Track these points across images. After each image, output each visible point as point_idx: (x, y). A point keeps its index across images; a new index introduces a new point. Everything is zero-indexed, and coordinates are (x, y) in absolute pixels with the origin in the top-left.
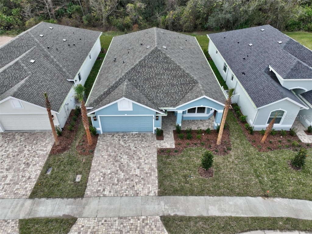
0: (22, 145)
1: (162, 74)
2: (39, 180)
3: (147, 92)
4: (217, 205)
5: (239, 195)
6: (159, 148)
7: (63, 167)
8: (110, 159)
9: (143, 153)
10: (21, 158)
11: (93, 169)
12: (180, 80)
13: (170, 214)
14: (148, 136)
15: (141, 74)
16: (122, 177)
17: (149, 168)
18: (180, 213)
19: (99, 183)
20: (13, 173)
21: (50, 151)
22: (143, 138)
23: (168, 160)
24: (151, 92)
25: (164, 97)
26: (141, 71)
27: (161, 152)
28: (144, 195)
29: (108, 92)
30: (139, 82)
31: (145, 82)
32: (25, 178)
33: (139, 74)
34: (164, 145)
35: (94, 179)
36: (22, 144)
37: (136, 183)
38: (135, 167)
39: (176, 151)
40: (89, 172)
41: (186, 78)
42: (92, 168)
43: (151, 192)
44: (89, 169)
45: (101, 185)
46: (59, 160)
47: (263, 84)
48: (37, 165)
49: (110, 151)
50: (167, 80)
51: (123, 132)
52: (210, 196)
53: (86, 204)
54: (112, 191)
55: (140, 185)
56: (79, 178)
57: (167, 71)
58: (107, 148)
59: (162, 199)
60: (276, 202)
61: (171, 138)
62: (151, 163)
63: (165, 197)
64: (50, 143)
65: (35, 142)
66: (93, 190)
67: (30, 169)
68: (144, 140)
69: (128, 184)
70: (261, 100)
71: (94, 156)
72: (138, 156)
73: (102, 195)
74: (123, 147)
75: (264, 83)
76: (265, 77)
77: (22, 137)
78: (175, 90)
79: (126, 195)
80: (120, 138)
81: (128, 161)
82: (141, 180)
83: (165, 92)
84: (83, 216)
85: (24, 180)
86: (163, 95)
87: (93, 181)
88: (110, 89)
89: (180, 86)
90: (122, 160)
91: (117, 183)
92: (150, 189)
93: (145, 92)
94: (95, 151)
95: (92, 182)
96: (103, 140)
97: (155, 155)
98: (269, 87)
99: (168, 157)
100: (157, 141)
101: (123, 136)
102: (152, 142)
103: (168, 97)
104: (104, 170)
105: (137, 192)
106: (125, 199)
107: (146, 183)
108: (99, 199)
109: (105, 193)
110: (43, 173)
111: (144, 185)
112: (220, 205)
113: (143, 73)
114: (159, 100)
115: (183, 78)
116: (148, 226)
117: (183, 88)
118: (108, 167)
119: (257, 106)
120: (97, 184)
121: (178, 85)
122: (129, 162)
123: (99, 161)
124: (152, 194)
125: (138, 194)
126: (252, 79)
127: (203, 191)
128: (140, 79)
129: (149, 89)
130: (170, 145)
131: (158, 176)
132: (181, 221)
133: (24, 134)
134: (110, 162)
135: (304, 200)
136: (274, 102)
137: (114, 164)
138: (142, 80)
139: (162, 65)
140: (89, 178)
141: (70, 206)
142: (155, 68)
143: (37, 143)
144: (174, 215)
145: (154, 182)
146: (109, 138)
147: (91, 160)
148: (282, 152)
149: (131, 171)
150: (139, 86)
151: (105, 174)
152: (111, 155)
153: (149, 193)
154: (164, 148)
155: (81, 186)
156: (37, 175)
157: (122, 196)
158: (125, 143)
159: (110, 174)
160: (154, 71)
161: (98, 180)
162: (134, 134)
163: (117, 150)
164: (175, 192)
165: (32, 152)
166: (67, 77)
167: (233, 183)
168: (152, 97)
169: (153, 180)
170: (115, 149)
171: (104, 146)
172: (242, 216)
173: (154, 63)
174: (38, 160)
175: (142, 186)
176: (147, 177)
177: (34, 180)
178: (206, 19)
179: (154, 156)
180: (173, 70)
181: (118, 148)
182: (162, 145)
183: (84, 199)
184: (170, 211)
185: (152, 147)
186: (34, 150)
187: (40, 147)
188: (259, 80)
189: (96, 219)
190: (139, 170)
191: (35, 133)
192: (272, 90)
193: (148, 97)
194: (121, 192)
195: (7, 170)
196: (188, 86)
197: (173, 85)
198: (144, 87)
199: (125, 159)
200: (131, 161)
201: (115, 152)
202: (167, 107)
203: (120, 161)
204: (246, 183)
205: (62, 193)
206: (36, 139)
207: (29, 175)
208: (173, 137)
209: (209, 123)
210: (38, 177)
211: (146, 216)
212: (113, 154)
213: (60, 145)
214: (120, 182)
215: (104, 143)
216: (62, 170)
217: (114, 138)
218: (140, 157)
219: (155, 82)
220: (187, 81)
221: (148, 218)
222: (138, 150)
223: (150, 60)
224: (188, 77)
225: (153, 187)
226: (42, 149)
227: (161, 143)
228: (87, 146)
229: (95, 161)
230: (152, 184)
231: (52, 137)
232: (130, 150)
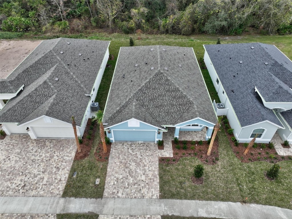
0: (52, 151)
1: (164, 95)
2: (68, 182)
3: (152, 111)
4: (205, 209)
5: (223, 200)
6: (160, 156)
7: (85, 172)
8: (121, 166)
9: (148, 161)
10: (53, 162)
11: (109, 174)
12: (179, 101)
13: (168, 214)
14: (151, 146)
16: (132, 182)
17: (153, 175)
18: (176, 214)
19: (113, 186)
20: (48, 176)
21: (74, 157)
22: (148, 147)
23: (167, 168)
25: (165, 116)
26: (146, 92)
27: (162, 160)
28: (149, 198)
29: (120, 111)
30: (145, 102)
31: (150, 102)
32: (57, 180)
33: (145, 95)
34: (164, 154)
35: (110, 183)
36: (52, 150)
37: (142, 187)
38: (141, 173)
39: (174, 160)
40: (106, 176)
41: (184, 99)
42: (107, 172)
43: (154, 195)
44: (106, 174)
45: (115, 188)
46: (81, 165)
47: (248, 105)
48: (65, 169)
49: (121, 159)
50: (168, 101)
51: (131, 141)
52: (200, 200)
53: (105, 204)
54: (124, 193)
55: (146, 189)
56: (98, 181)
58: (119, 156)
59: (162, 201)
60: (251, 207)
61: (170, 148)
62: (154, 170)
63: (165, 200)
64: (74, 150)
65: (61, 148)
66: (109, 192)
67: (60, 173)
68: (148, 149)
69: (136, 188)
70: (246, 120)
71: (109, 163)
72: (143, 164)
73: (116, 197)
74: (131, 155)
75: (249, 103)
76: (251, 98)
77: (51, 144)
78: (175, 110)
79: (135, 197)
80: (129, 146)
81: (136, 168)
82: (146, 185)
83: (166, 111)
84: (103, 213)
85: (56, 182)
86: (164, 114)
87: (109, 184)
88: (121, 108)
89: (179, 106)
90: (131, 166)
91: (127, 186)
92: (153, 193)
93: (150, 111)
94: (110, 158)
95: (108, 185)
96: (115, 149)
97: (157, 163)
98: (253, 108)
99: (167, 166)
100: (158, 150)
101: (131, 145)
103: (168, 116)
104: (117, 175)
105: (144, 195)
106: (134, 200)
107: (150, 187)
108: (115, 200)
109: (119, 195)
110: (71, 177)
111: (149, 189)
112: (207, 208)
113: (148, 94)
114: (161, 118)
115: (181, 99)
117: (181, 108)
118: (120, 173)
119: (242, 126)
121: (177, 105)
122: (136, 169)
123: (113, 168)
124: (154, 197)
125: (144, 196)
126: (240, 98)
127: (194, 196)
128: (146, 99)
129: (153, 109)
130: (169, 155)
131: (159, 182)
133: (53, 141)
134: (122, 168)
135: (274, 207)
137: (124, 170)
138: (147, 101)
139: (164, 87)
140: (106, 181)
141: (93, 205)
142: (158, 89)
143: (63, 150)
144: (172, 215)
145: (156, 187)
146: (120, 146)
147: (107, 166)
148: (261, 163)
149: (138, 176)
150: (145, 106)
151: (118, 179)
152: (122, 162)
153: (152, 196)
154: (164, 156)
155: (100, 188)
156: (66, 178)
157: (132, 198)
158: (133, 151)
159: (122, 179)
160: (157, 93)
161: (112, 184)
162: (140, 143)
164: (173, 196)
165: (60, 157)
166: (85, 92)
167: (218, 190)
168: (156, 116)
169: (155, 185)
170: (125, 156)
171: (117, 154)
172: (224, 218)
173: (157, 85)
174: (65, 165)
175: (147, 190)
176: (151, 182)
177: (64, 182)
178: (204, 24)
180: (173, 91)
181: (127, 156)
182: (162, 154)
183: (103, 199)
184: (168, 212)
185: (155, 155)
186: (62, 156)
187: (66, 154)
188: (246, 100)
189: (113, 216)
190: (144, 176)
191: (61, 140)
192: (255, 112)
193: (152, 116)
194: (131, 195)
195: (43, 172)
196: (185, 106)
197: (173, 105)
198: (149, 106)
199: (133, 166)
200: (138, 167)
201: (125, 160)
202: (167, 124)
203: (129, 167)
204: (229, 190)
205: (86, 193)
206: (62, 146)
207: (60, 177)
208: (172, 147)
209: (202, 134)
210: (67, 179)
211: (151, 215)
212: (123, 161)
213: (82, 152)
214: (130, 186)
215: (116, 151)
216: (85, 174)
217: (124, 147)
218: (145, 165)
219: (158, 102)
220: (185, 102)
221: (152, 217)
222: (143, 158)
223: (154, 82)
224: (185, 98)
225: (156, 191)
226: (67, 155)
227: (162, 153)
228: (102, 154)
229: (110, 167)
230: (154, 188)
231: (75, 144)
232: (137, 158)
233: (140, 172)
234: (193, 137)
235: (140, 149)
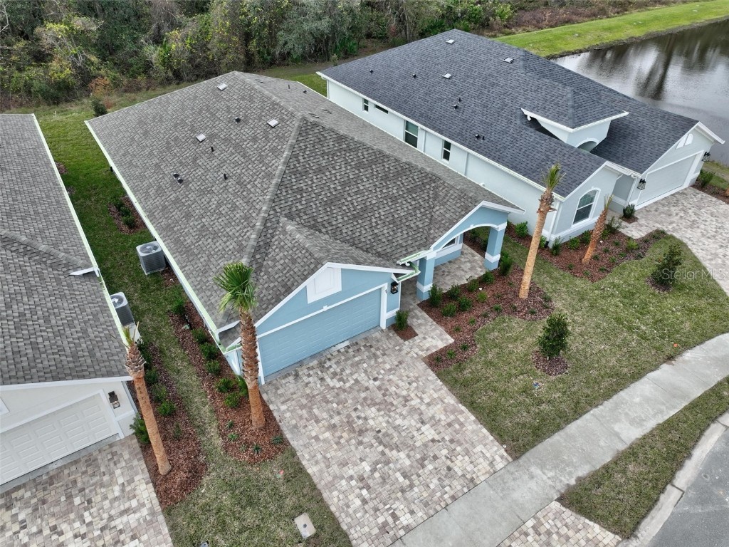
0: (40, 532)
1: (355, 180)
3: (350, 233)
4: (623, 417)
6: (424, 355)
7: (236, 523)
8: (341, 437)
9: (403, 384)
11: (323, 483)
12: (402, 184)
13: (568, 484)
14: (378, 341)
15: (308, 194)
16: (408, 462)
17: (445, 410)
18: (584, 471)
19: (366, 507)
21: (156, 501)
22: (373, 350)
23: (467, 374)
24: (358, 230)
25: (392, 233)
26: (302, 185)
27: (437, 361)
28: (488, 475)
30: (315, 214)
31: (328, 209)
33: (304, 195)
34: (428, 345)
35: (348, 506)
36: (34, 529)
37: (447, 458)
38: (413, 423)
39: (465, 348)
40: (320, 494)
41: (411, 175)
42: (316, 480)
43: (494, 460)
44: (314, 487)
45: (376, 510)
46: (206, 509)
47: (540, 149)
49: (325, 417)
50: (374, 191)
51: (313, 357)
52: (597, 406)
54: (414, 507)
55: (460, 457)
56: (305, 526)
57: (362, 170)
58: (310, 412)
59: (525, 462)
60: (689, 361)
61: (430, 324)
62: (439, 397)
63: (527, 454)
64: (137, 478)
65: (77, 501)
66: (370, 533)
68: (378, 353)
69: (434, 471)
71: (297, 449)
72: (399, 397)
73: (402, 533)
74: (344, 391)
75: (538, 146)
76: (532, 134)
77: (14, 511)
78: (406, 209)
79: (454, 498)
80: (319, 373)
81: (387, 418)
82: (453, 446)
83: (388, 220)
86: (386, 228)
87: (351, 511)
88: (254, 256)
89: (410, 197)
90: (371, 422)
91: (407, 482)
92: (488, 455)
93: (344, 235)
94: (288, 436)
95: (348, 515)
96: (282, 399)
97: (432, 376)
98: (557, 151)
99: (460, 368)
100: (407, 343)
101: (323, 367)
102: (400, 350)
103: (400, 230)
104: (351, 471)
105: (469, 476)
106: (457, 508)
107: (467, 446)
108: (404, 544)
109: (405, 523)
111: (467, 453)
112: (626, 414)
113: (310, 189)
114: (387, 243)
115: (404, 177)
116: (555, 536)
117: (418, 198)
118: (354, 459)
119: (563, 195)
120: (366, 512)
121: (405, 195)
122: (390, 420)
123: (319, 456)
124: (500, 464)
125: (472, 480)
126: (508, 143)
127: (578, 403)
128: (314, 206)
129: (348, 226)
130: (442, 340)
131: (477, 418)
132: (599, 485)
133: (14, 495)
134: (347, 441)
135: (717, 338)
136: (588, 176)
137: (360, 443)
138: (320, 209)
139: (343, 159)
140: (333, 509)
142: (330, 169)
143: (89, 502)
144: (576, 480)
145: (481, 435)
146: (291, 386)
147: (299, 463)
148: (624, 268)
149: (413, 437)
150: (323, 225)
151: (361, 479)
152: (334, 426)
153: (491, 464)
154: (434, 351)
157: (447, 505)
158: (341, 380)
159: (374, 470)
160: (334, 179)
161: (358, 502)
162: (343, 350)
163: (338, 405)
164: (539, 432)
165: (97, 533)
166: (67, 265)
167: (607, 362)
168: (368, 242)
169: (473, 432)
170: (330, 406)
171: (300, 412)
172: (672, 413)
173: (321, 159)
175: (467, 458)
176: (457, 432)
178: (273, 37)
179: (430, 378)
180: (371, 163)
181: (336, 400)
182: (425, 348)
184: (563, 479)
185: (408, 359)
186: (100, 526)
187: (112, 507)
188: (525, 143)
190: (428, 426)
191: (51, 474)
193: (360, 245)
194: (435, 498)
196: (425, 191)
197: (394, 199)
198: (334, 223)
199: (375, 418)
200: (392, 414)
201: (339, 413)
202: (411, 253)
203: (368, 426)
204: (625, 350)
208: (430, 319)
209: (469, 261)
211: (534, 517)
212: (336, 420)
213: (174, 467)
214: (414, 477)
215: (289, 403)
216: (240, 532)
217: (306, 381)
218: (404, 397)
219: (352, 204)
220: (417, 180)
221: (539, 519)
222: (386, 382)
223: (307, 153)
224: (413, 171)
225: (488, 446)
226: (122, 508)
227: (421, 344)
228: (253, 434)
229: (308, 460)
230: (480, 442)
231: (126, 456)
232: (368, 392)
233: (406, 423)
234: (456, 275)
235: (358, 364)
